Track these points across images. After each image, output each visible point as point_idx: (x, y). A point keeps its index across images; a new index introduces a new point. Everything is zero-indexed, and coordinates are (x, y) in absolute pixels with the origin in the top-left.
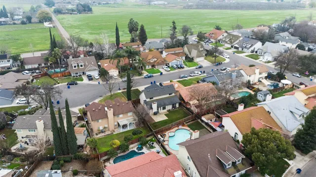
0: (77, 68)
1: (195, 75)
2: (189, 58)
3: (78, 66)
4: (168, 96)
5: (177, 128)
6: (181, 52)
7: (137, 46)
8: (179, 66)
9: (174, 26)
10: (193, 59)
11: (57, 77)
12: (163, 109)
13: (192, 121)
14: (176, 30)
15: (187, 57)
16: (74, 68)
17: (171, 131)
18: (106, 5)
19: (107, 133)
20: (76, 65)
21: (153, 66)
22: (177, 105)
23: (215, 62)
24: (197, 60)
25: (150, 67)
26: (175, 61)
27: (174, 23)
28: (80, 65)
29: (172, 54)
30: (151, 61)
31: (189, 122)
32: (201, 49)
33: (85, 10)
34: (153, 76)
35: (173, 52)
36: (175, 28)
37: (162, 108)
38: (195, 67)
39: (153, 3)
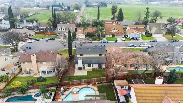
0: (60, 30)
1: (144, 46)
2: (149, 33)
3: (62, 29)
4: (98, 56)
5: (86, 86)
6: (142, 29)
7: (112, 23)
8: (135, 38)
9: (148, 11)
10: (151, 35)
11: (48, 34)
12: (88, 66)
13: (104, 83)
14: (149, 15)
15: (147, 33)
16: (59, 30)
17: (78, 87)
18: (119, 4)
19: (30, 75)
20: (60, 28)
21: (114, 36)
22: (104, 66)
23: (172, 39)
24: (155, 36)
25: (111, 36)
26: (133, 34)
27: (148, 9)
28: (63, 28)
29: (134, 29)
30: (113, 32)
31: (102, 83)
32: (161, 28)
33: (102, 6)
34: (108, 42)
35: (136, 28)
36: (148, 13)
37: (87, 64)
38: (149, 41)
39: (150, 3)
